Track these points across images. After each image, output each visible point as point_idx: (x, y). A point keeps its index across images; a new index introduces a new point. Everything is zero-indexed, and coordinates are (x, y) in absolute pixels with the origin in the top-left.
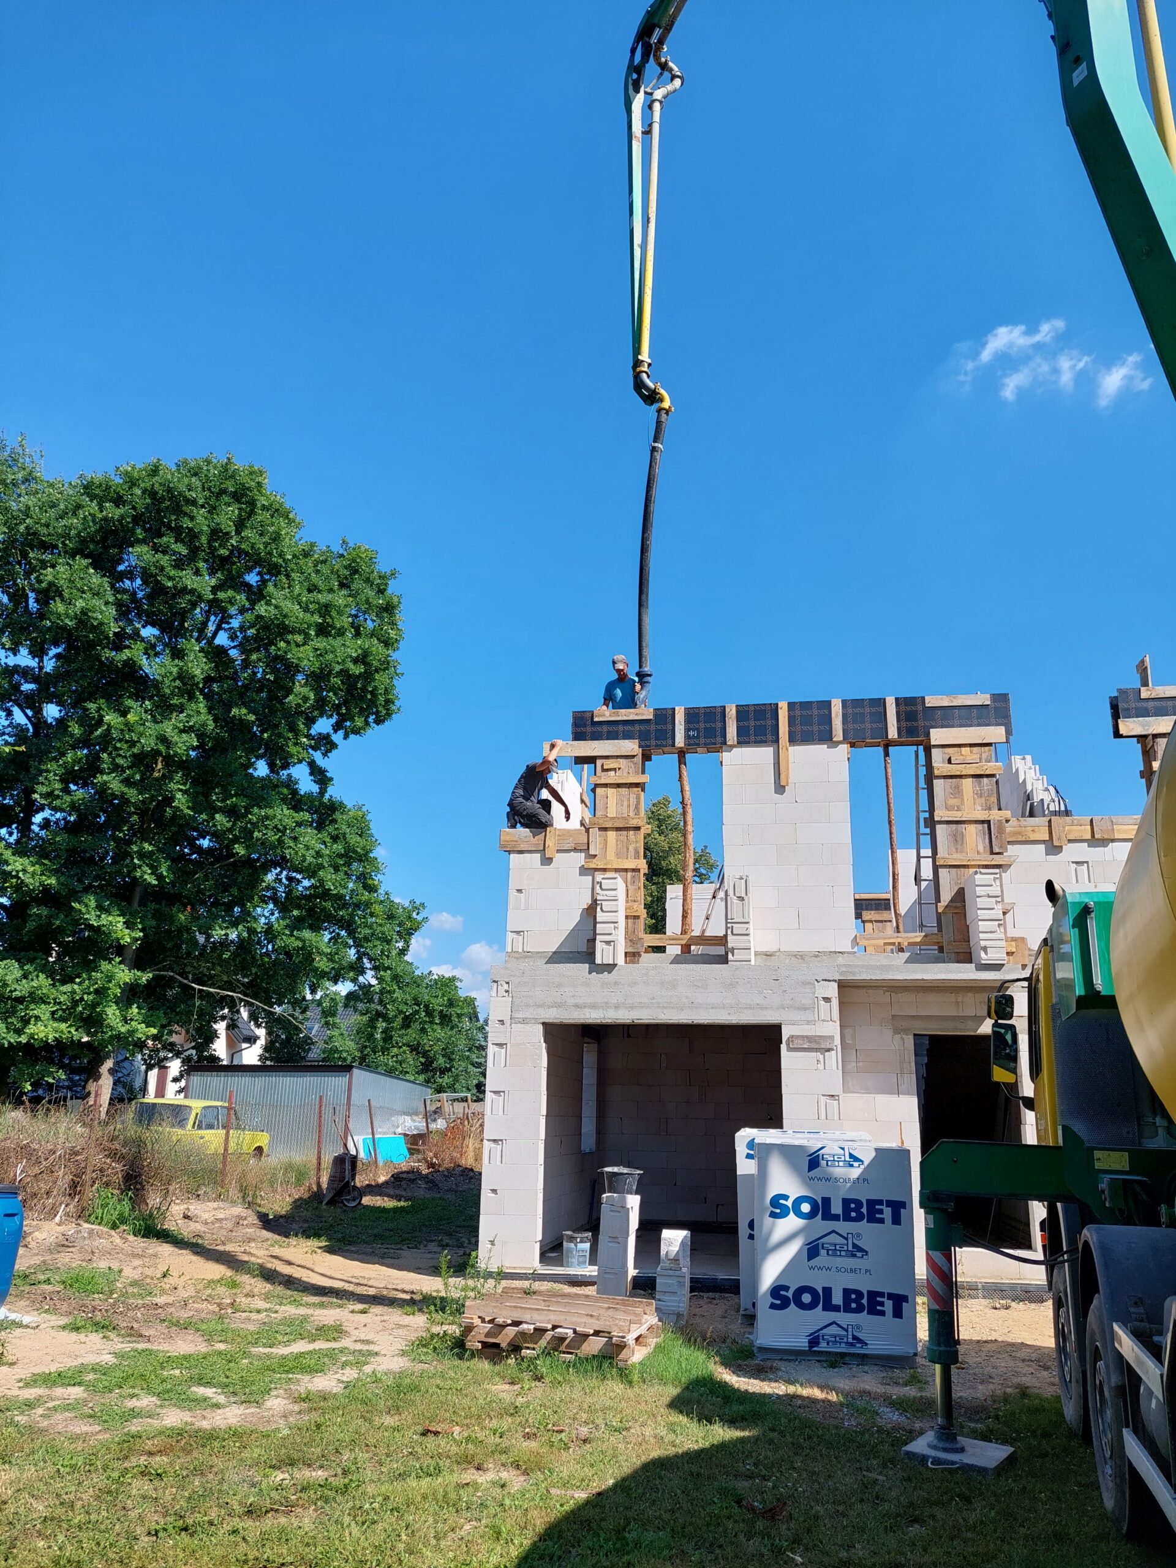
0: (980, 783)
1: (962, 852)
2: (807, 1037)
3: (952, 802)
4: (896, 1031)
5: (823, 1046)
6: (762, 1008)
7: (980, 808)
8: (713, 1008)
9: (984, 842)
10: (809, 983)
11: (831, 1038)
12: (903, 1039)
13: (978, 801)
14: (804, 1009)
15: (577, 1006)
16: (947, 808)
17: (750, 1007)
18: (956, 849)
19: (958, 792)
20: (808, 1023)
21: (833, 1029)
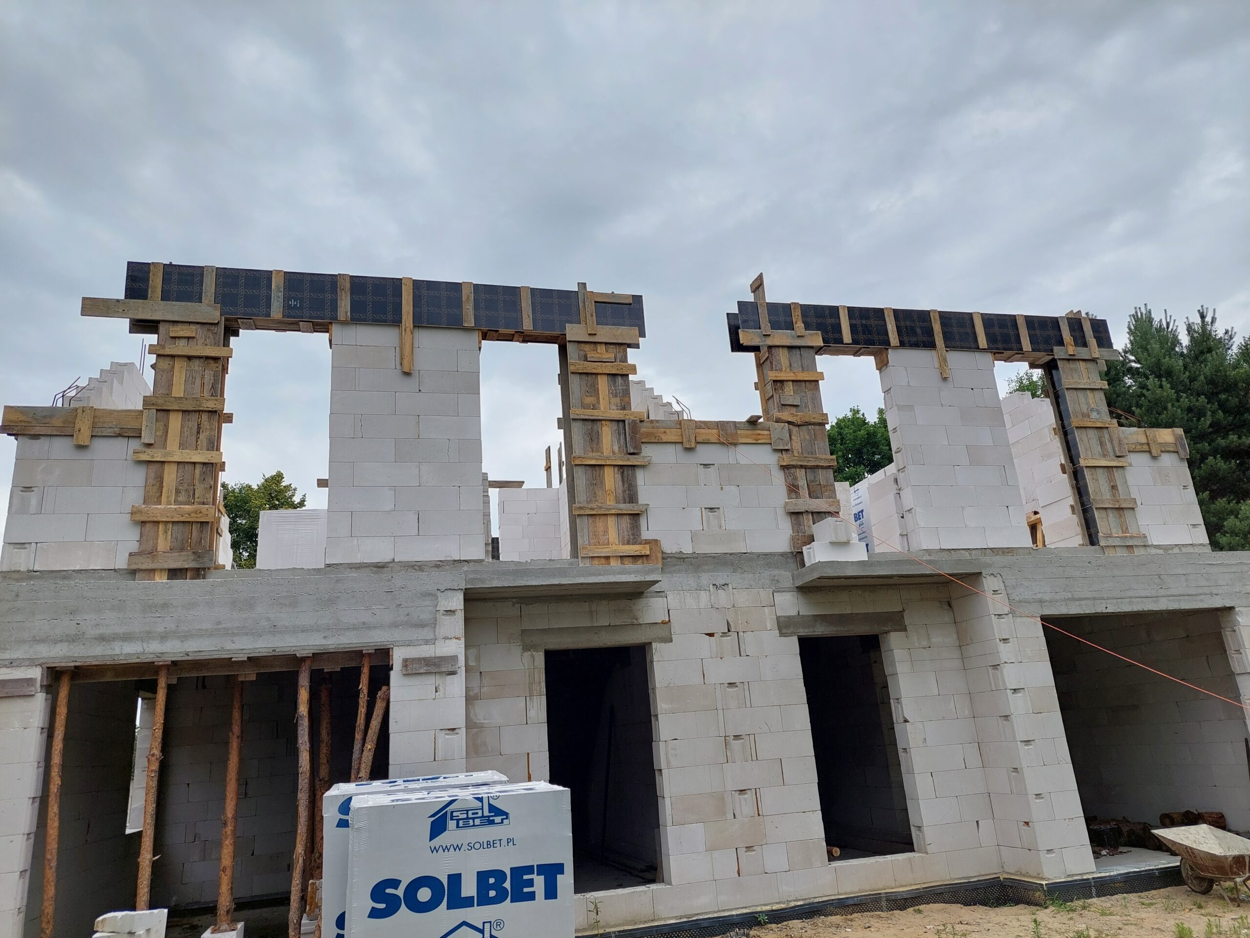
0: (615, 383)
1: (597, 451)
2: (424, 659)
3: (589, 400)
4: (526, 648)
5: (444, 670)
6: (369, 628)
7: (615, 408)
8: (303, 631)
9: (619, 442)
10: (430, 594)
11: (454, 658)
12: (533, 656)
13: (614, 400)
14: (421, 625)
15: (102, 639)
16: (584, 406)
17: (354, 628)
18: (592, 449)
19: (594, 391)
20: (427, 642)
21: (455, 647)
